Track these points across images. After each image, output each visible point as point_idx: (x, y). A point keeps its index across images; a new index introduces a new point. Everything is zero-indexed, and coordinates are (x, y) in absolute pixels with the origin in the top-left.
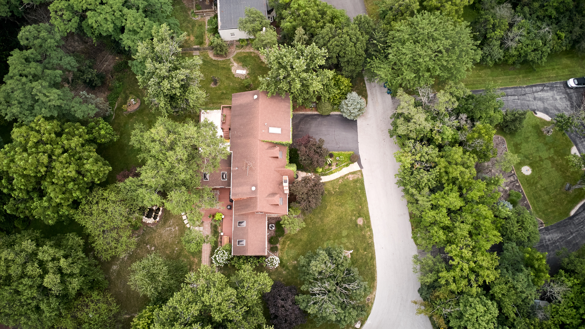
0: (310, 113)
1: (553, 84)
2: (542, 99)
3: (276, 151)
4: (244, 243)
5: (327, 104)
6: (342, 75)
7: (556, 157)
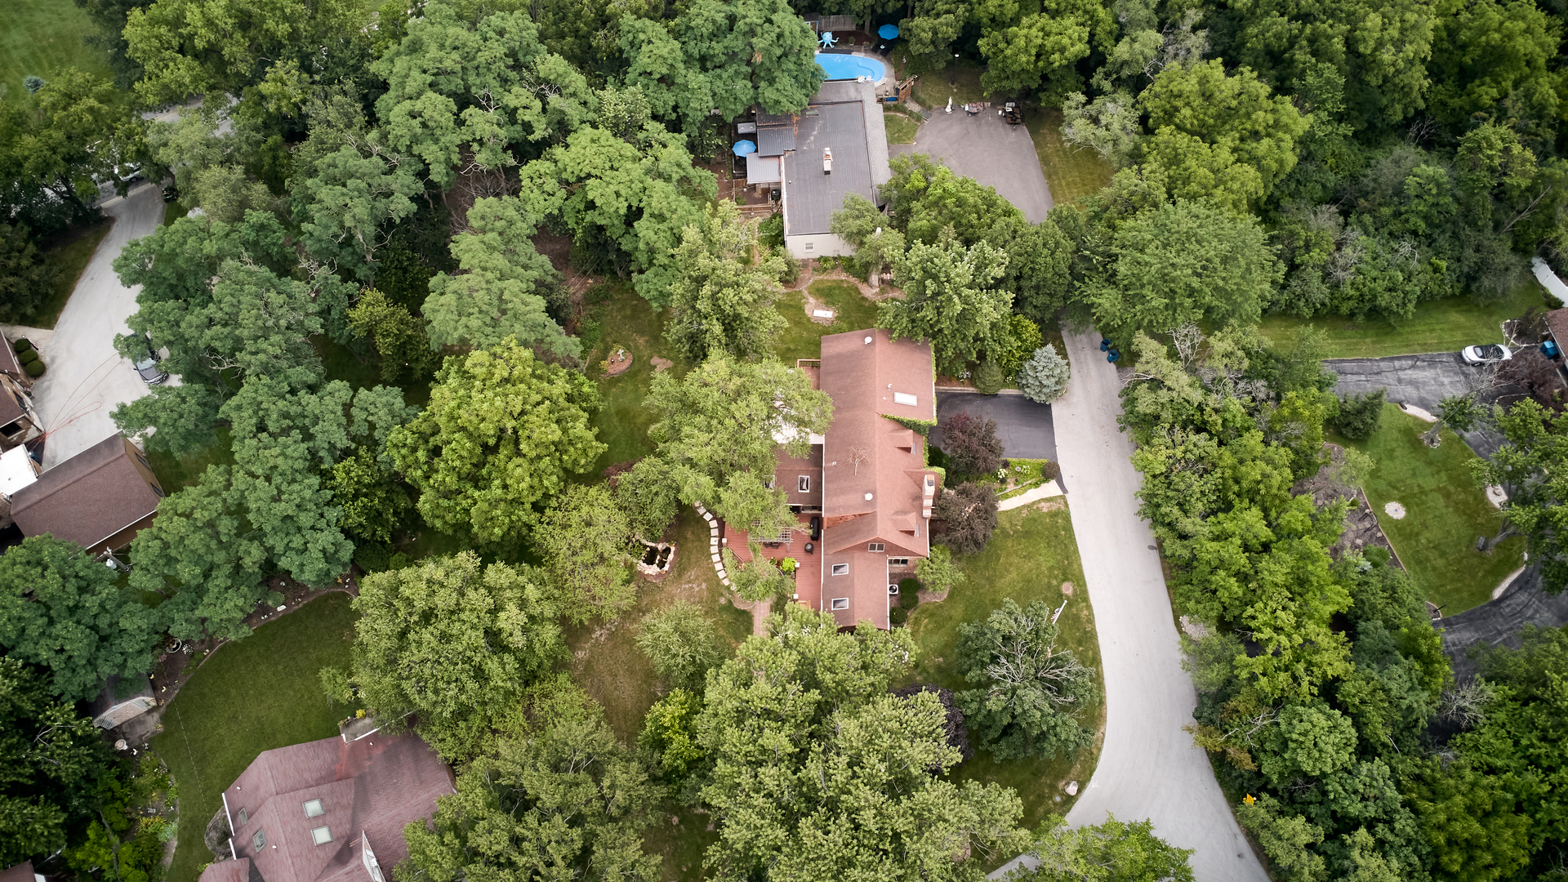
0: (958, 389)
1: (1432, 357)
2: (1413, 383)
3: (908, 437)
4: (846, 604)
5: (996, 368)
6: (1025, 314)
7: (1452, 489)
